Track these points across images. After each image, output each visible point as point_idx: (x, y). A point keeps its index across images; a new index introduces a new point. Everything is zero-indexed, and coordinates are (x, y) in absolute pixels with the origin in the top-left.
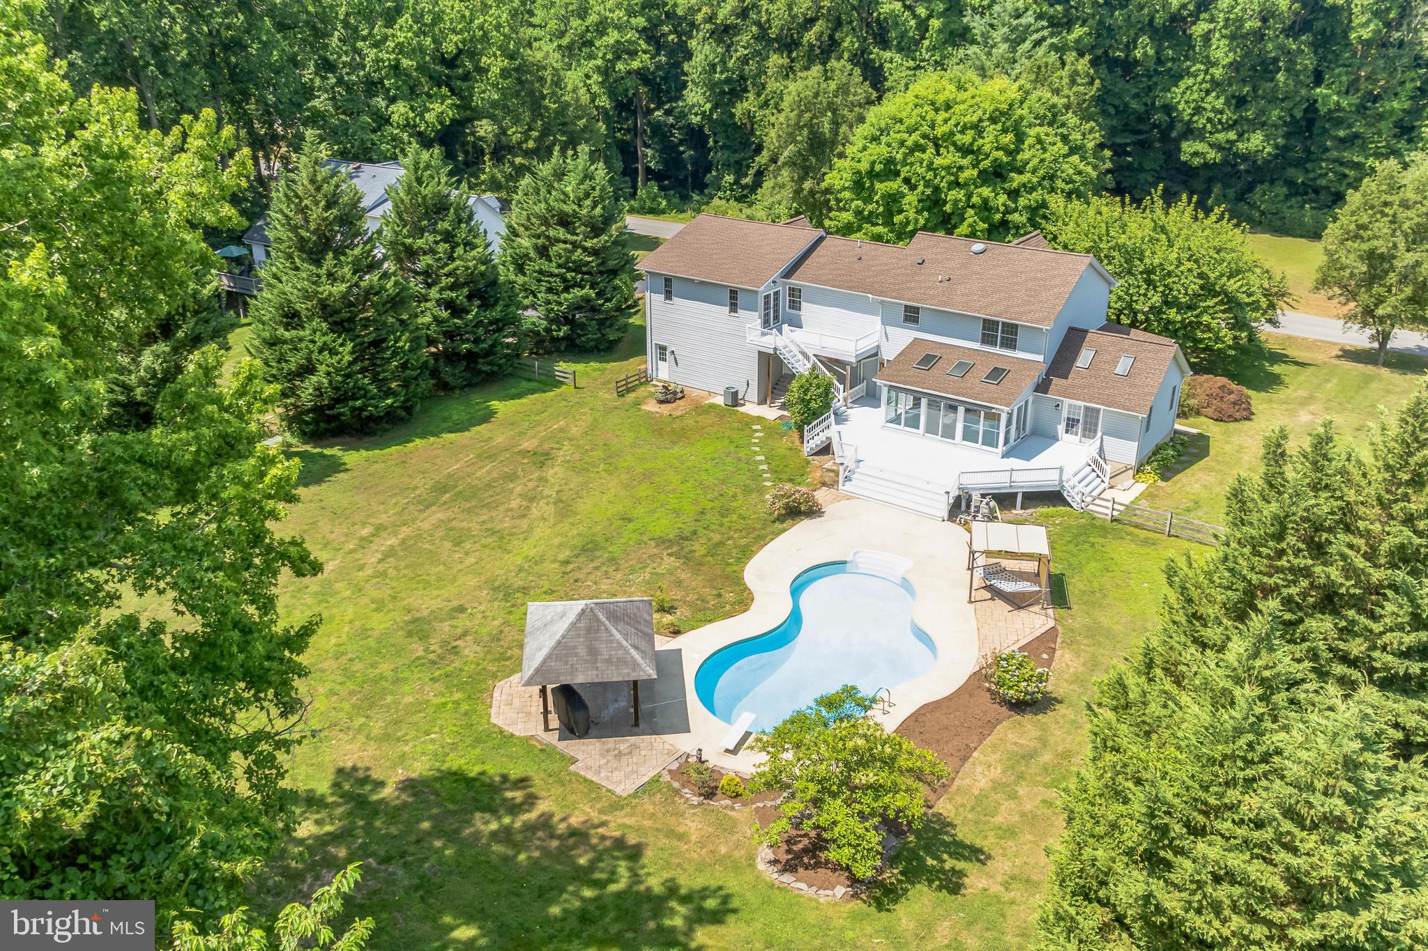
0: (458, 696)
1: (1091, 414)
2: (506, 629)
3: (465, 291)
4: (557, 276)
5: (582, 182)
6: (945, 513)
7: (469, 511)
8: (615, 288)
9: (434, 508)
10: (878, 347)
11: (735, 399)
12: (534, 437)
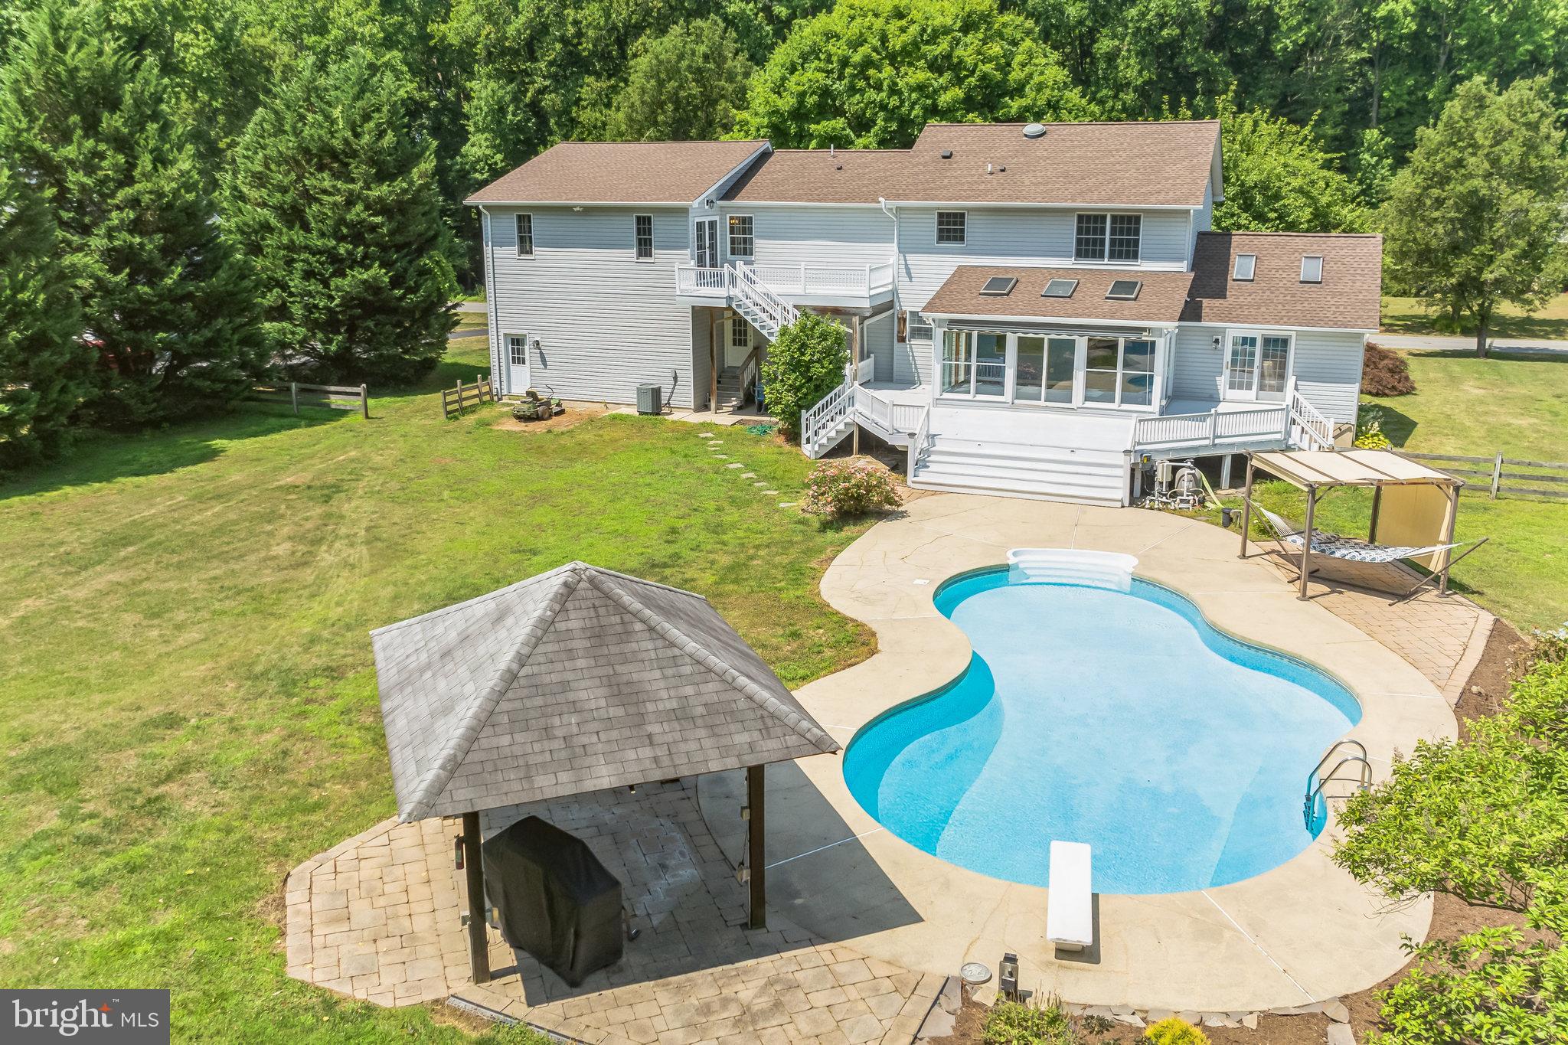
0: (166, 919)
1: (1276, 347)
2: (298, 748)
3: (159, 239)
4: (320, 252)
5: (358, 97)
6: (1122, 493)
7: (180, 566)
8: (424, 272)
9: (98, 568)
10: (894, 292)
11: (655, 402)
12: (303, 470)
